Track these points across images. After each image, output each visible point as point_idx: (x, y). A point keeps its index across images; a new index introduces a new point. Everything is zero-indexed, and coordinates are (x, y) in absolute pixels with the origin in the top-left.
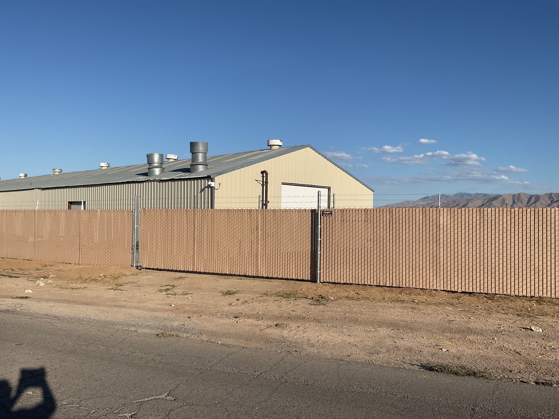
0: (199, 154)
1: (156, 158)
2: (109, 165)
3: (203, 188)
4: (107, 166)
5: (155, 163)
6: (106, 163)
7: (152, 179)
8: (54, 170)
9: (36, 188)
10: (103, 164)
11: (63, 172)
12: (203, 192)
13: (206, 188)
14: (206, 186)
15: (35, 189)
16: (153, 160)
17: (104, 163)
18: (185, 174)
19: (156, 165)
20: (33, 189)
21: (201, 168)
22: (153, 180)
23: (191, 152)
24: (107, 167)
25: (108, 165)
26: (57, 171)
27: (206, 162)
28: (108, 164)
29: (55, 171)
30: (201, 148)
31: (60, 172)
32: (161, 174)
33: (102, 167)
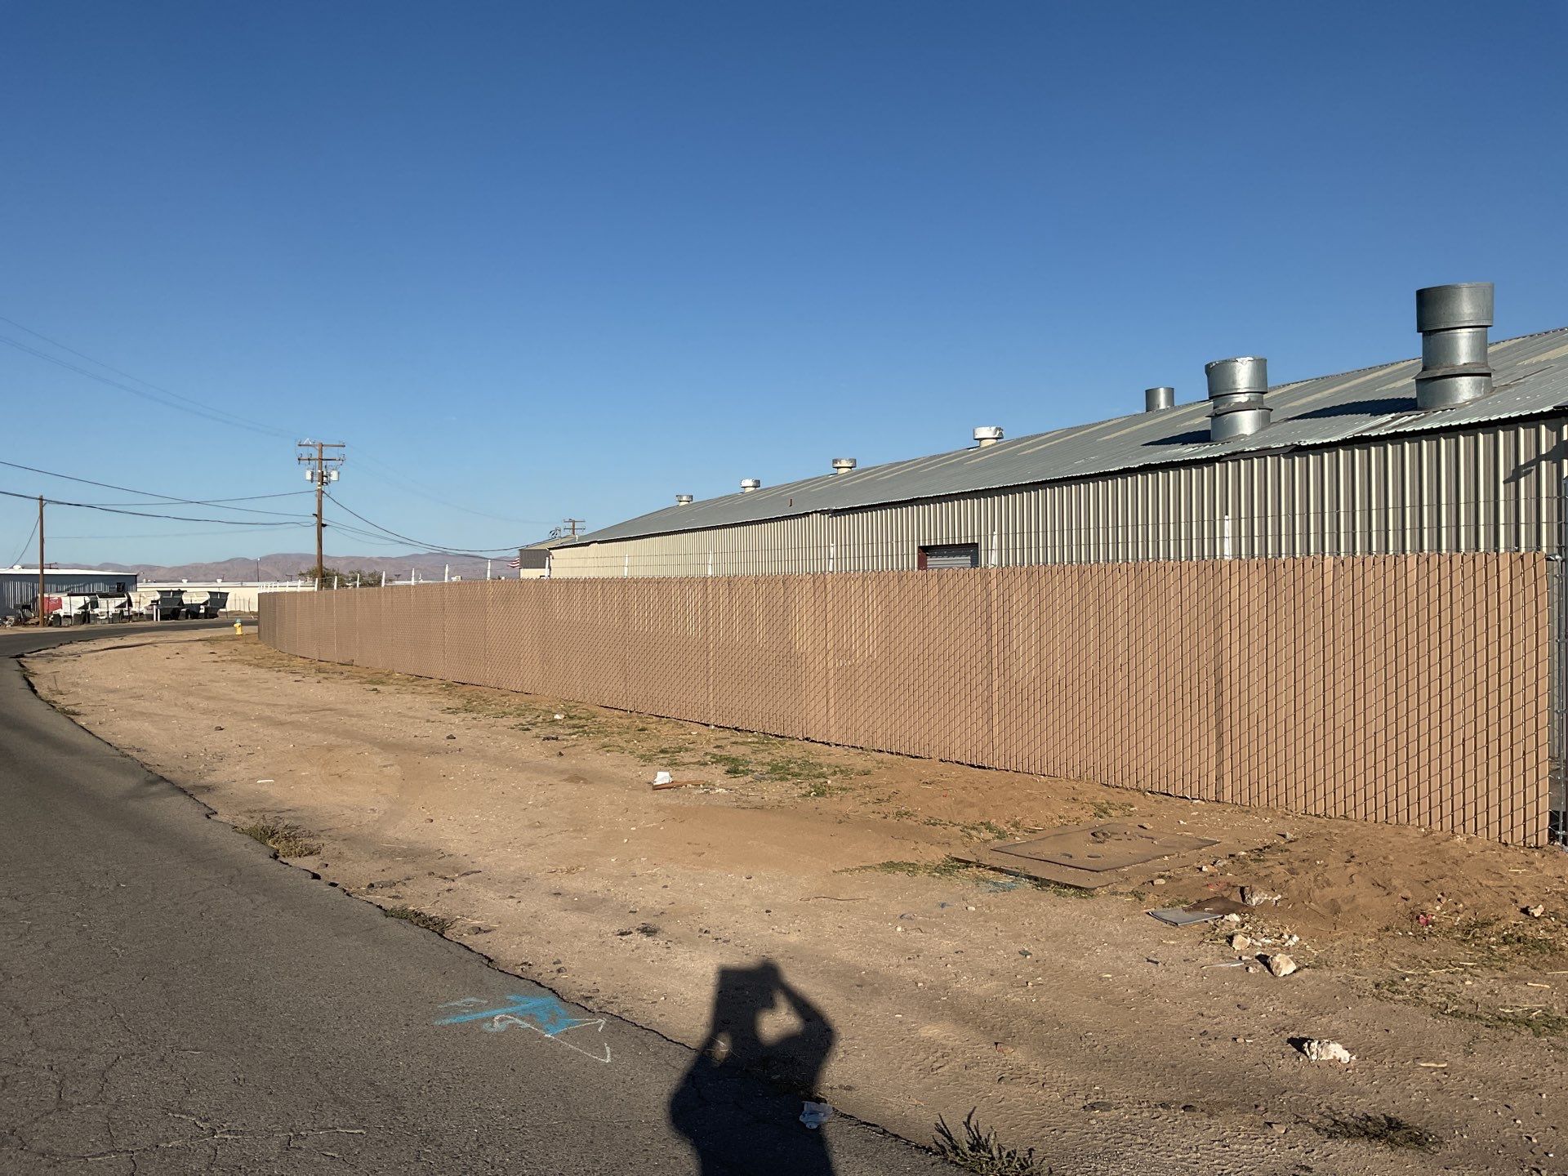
0: (1459, 331)
1: (1243, 374)
2: (1001, 433)
3: (1522, 462)
4: (996, 436)
5: (1239, 391)
6: (993, 428)
7: (1253, 449)
8: (835, 461)
9: (816, 512)
10: (985, 432)
11: (858, 468)
12: (1522, 480)
13: (1544, 463)
14: (1544, 451)
15: (812, 513)
16: (1234, 382)
17: (988, 428)
18: (1394, 419)
19: (1243, 399)
20: (807, 514)
21: (1465, 389)
22: (1258, 450)
23: (1418, 332)
24: (994, 438)
25: (998, 432)
26: (844, 463)
27: (1486, 364)
28: (1000, 429)
29: (838, 465)
30: (1466, 308)
31: (850, 468)
32: (1262, 429)
33: (981, 439)
